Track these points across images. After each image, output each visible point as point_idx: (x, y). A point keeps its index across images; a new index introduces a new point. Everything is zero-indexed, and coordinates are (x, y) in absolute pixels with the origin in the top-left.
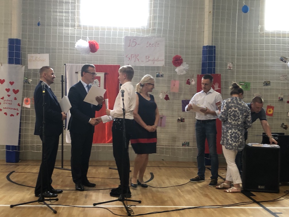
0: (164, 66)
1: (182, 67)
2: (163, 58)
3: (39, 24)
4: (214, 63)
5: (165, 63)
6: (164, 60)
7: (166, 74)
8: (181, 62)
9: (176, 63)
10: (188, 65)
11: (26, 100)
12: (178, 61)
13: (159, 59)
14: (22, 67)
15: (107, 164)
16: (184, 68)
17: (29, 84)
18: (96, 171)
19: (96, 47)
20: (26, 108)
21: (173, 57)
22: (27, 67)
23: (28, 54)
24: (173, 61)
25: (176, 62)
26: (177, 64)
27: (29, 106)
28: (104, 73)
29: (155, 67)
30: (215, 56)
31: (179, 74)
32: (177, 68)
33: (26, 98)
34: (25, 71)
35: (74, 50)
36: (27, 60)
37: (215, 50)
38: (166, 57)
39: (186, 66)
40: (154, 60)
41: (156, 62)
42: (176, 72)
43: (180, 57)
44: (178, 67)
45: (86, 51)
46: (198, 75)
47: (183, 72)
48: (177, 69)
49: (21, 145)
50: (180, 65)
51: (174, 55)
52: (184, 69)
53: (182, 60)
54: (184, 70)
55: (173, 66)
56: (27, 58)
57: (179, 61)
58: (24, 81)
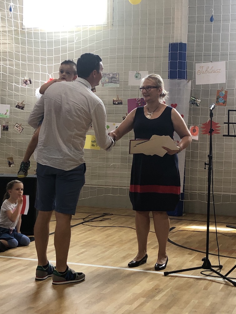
3: (211, 20)
11: (193, 129)
14: (188, 82)
17: (197, 105)
20: (193, 140)
22: (195, 82)
27: (196, 138)
33: (193, 126)
34: (192, 88)
36: (195, 72)
49: (186, 192)
56: (195, 69)
58: (190, 102)
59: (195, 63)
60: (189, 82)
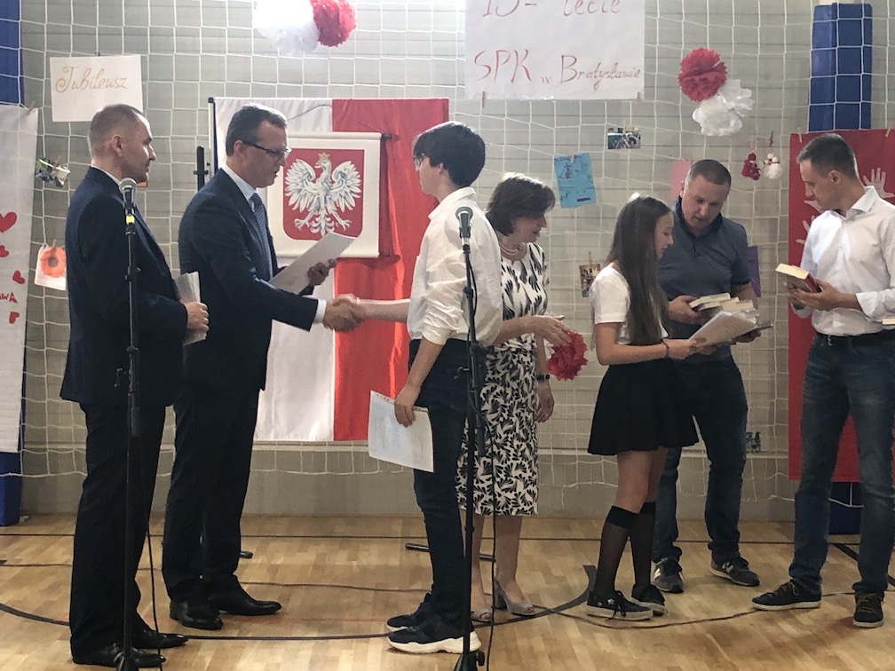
0: (643, 97)
1: (725, 101)
2: (640, 62)
4: (868, 79)
5: (649, 86)
6: (643, 71)
7: (653, 133)
8: (717, 78)
9: (696, 86)
10: (748, 93)
11: (49, 255)
12: (703, 76)
13: (619, 68)
14: (28, 113)
15: (397, 528)
16: (733, 104)
17: (59, 185)
18: (350, 559)
19: (344, 23)
20: (50, 291)
21: (682, 57)
22: (49, 113)
23: (51, 59)
24: (681, 78)
25: (697, 78)
26: (700, 89)
27: (60, 283)
28: (379, 135)
29: (600, 103)
30: (868, 51)
31: (710, 134)
32: (699, 106)
33: (48, 249)
34: (40, 131)
35: (246, 35)
36: (48, 83)
37: (869, 23)
38: (649, 57)
39: (739, 98)
40: (596, 75)
41: (605, 82)
42: (697, 126)
43: (713, 58)
44: (704, 102)
45: (301, 39)
46: (794, 136)
47: (727, 123)
48: (701, 113)
50: (714, 92)
51: (684, 51)
52: (733, 109)
53: (722, 68)
54: (732, 115)
55: (682, 99)
56: (48, 75)
57: (711, 77)
58: (35, 174)
59: (49, 55)
60: (32, 113)
